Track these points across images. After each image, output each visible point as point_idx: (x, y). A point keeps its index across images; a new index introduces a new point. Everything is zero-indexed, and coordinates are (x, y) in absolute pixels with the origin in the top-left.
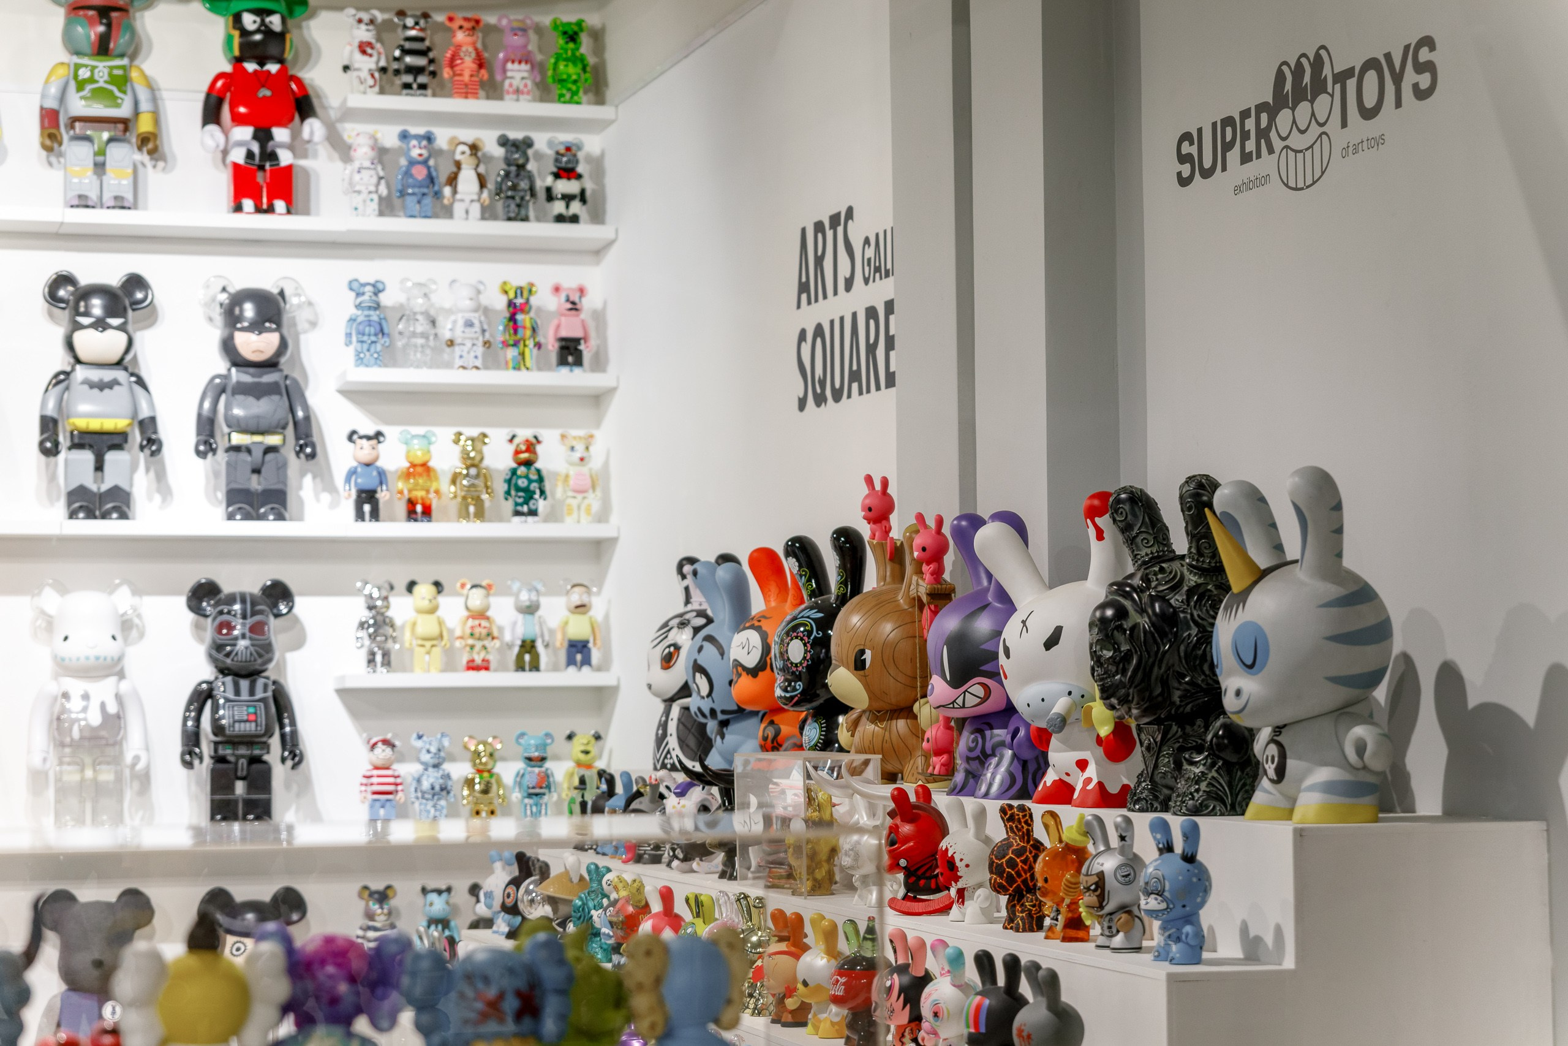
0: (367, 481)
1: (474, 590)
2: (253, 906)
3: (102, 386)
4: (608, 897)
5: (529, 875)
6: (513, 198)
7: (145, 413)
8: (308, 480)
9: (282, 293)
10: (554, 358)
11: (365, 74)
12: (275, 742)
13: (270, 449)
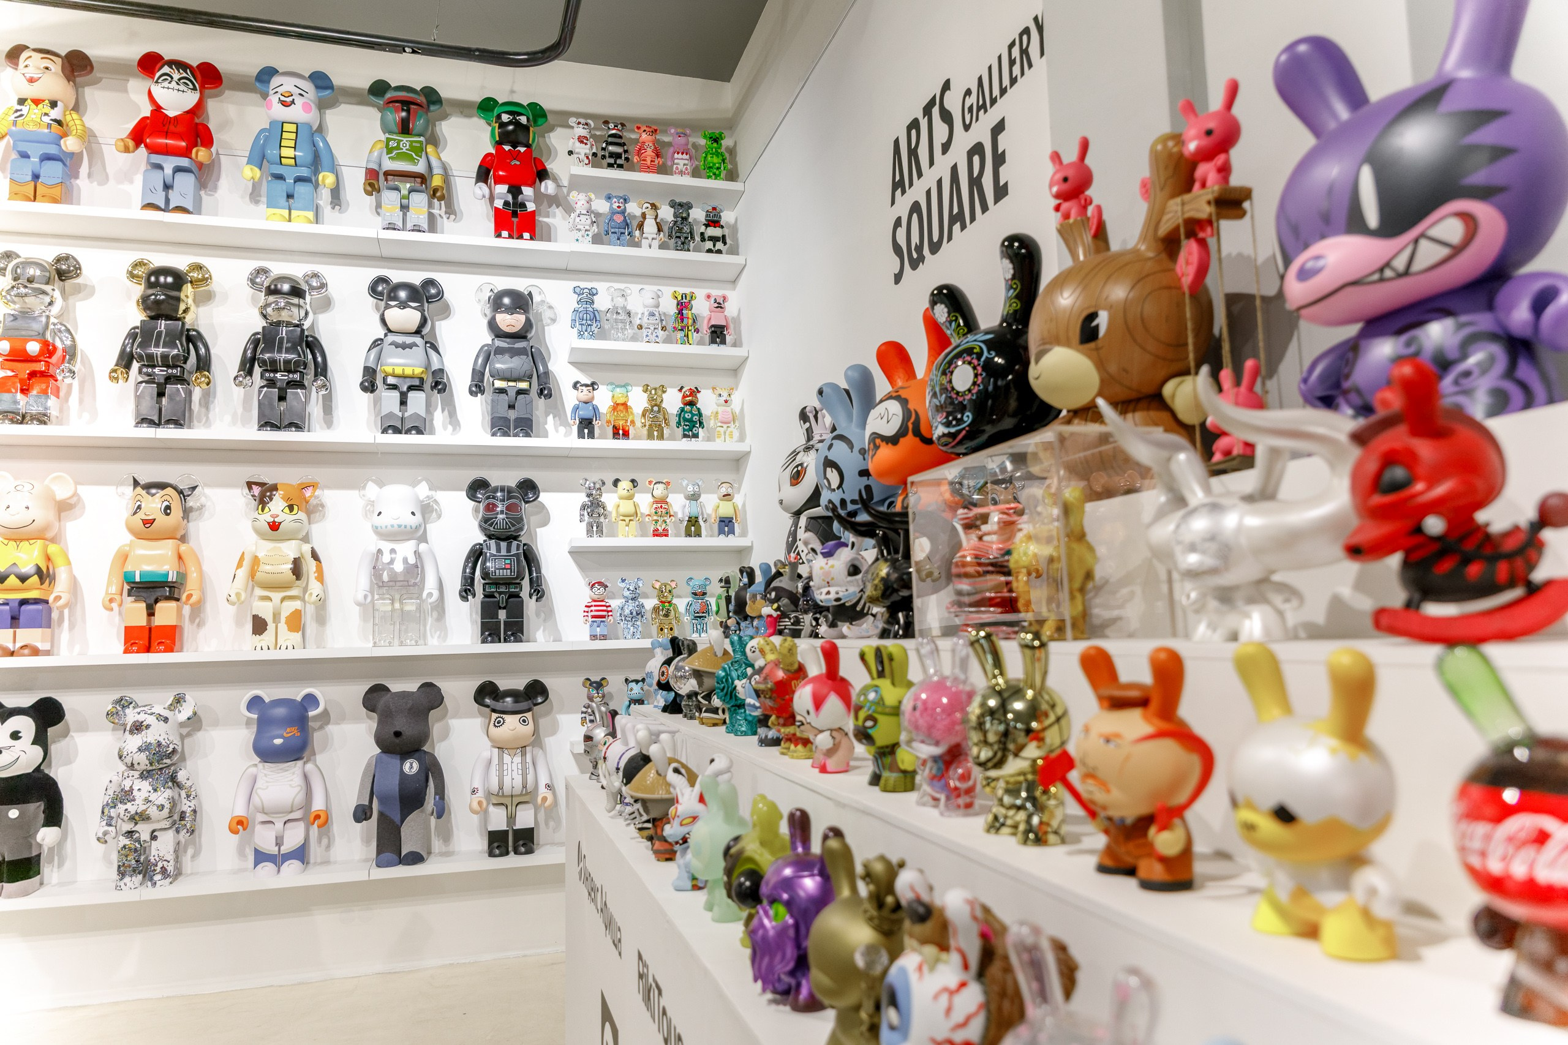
0: (586, 413)
1: (657, 485)
2: (513, 694)
3: (404, 346)
4: (752, 666)
5: (680, 653)
6: (679, 237)
7: (436, 366)
8: (550, 418)
9: (530, 294)
10: (707, 338)
11: (582, 157)
12: (526, 583)
13: (520, 392)
